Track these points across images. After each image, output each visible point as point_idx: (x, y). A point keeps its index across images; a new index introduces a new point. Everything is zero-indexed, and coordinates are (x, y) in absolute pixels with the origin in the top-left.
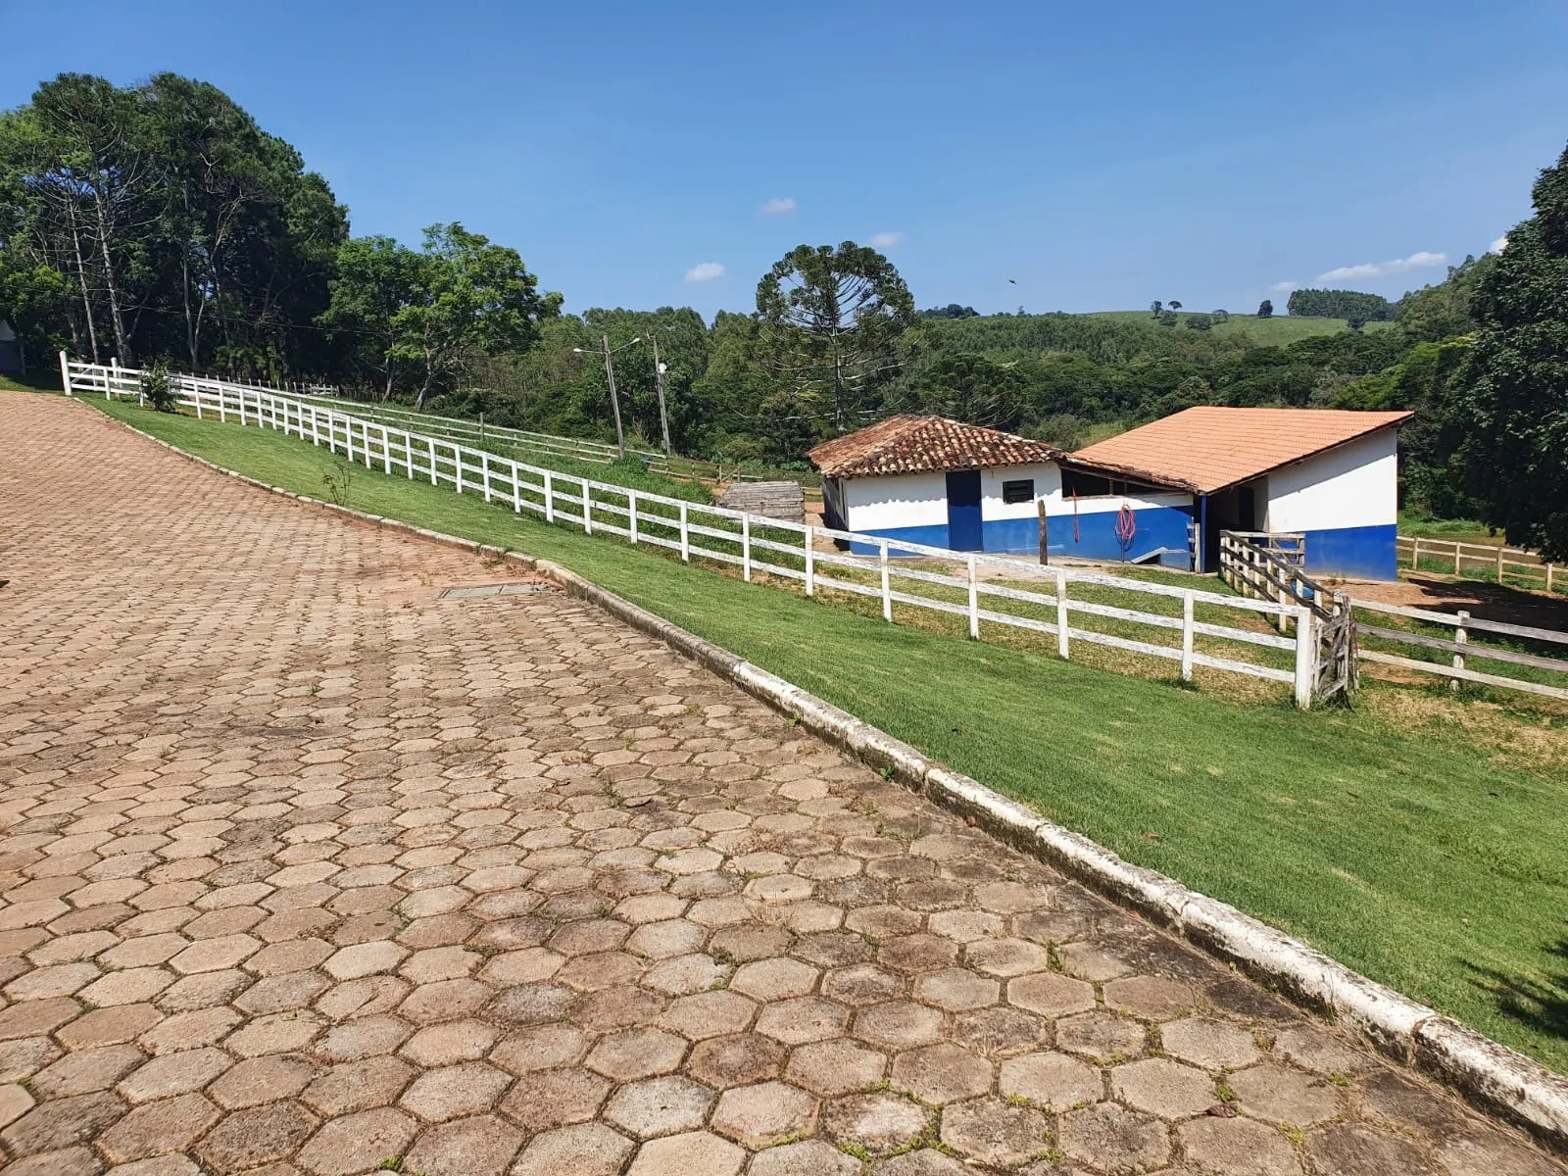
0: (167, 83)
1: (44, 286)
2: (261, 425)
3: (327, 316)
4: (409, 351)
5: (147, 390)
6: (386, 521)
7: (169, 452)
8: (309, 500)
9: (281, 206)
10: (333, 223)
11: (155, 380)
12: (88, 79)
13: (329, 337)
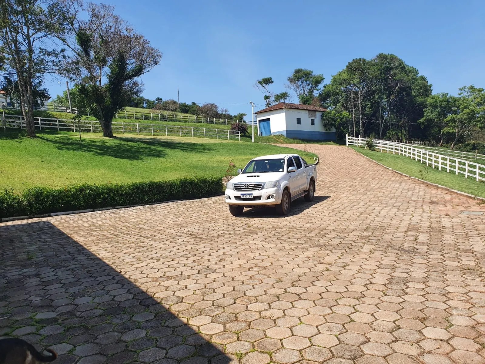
0: (382, 57)
1: (344, 117)
2: (399, 154)
3: (422, 120)
4: (450, 130)
5: (368, 144)
6: (440, 186)
7: (372, 162)
8: (414, 178)
9: (410, 87)
10: (426, 90)
11: (370, 141)
12: (360, 59)
13: (422, 126)
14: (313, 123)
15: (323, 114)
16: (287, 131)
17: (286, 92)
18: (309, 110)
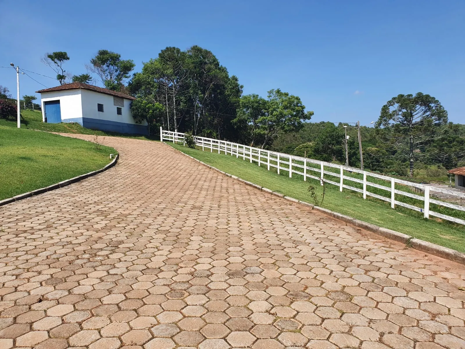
0: (197, 50)
1: (157, 109)
3: (235, 120)
5: (186, 140)
9: (224, 86)
10: (238, 91)
11: (189, 137)
12: (174, 48)
13: (235, 127)
14: (119, 112)
15: (132, 103)
16: (83, 118)
17: (87, 75)
18: (114, 96)
